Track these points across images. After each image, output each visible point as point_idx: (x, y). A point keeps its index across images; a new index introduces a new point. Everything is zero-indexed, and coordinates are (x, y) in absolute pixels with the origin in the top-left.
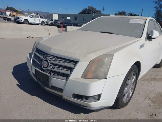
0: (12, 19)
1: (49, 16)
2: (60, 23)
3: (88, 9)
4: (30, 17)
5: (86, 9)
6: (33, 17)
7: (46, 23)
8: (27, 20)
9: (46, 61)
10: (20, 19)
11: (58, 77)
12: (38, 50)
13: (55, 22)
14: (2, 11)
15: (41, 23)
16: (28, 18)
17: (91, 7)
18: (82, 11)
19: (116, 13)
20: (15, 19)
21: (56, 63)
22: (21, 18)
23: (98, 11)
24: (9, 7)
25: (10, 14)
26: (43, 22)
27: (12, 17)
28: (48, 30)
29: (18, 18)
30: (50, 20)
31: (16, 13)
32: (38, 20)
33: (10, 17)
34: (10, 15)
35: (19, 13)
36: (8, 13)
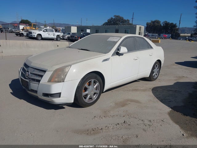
0: (25, 34)
1: (67, 29)
2: (77, 37)
3: (114, 19)
4: (44, 31)
5: (112, 19)
6: (47, 31)
7: (62, 38)
8: (40, 35)
9: (28, 71)
10: (33, 34)
11: (34, 82)
12: (25, 65)
13: (71, 36)
14: (15, 25)
15: (56, 37)
16: (41, 33)
17: (117, 16)
18: (107, 22)
19: (148, 22)
20: (27, 34)
21: (33, 73)
22: (34, 32)
23: (126, 21)
24: (24, 20)
25: (23, 28)
26: (58, 36)
27: (25, 31)
28: (58, 46)
29: (31, 33)
30: (68, 34)
31: (30, 27)
32: (53, 35)
33: (23, 32)
34: (23, 30)
35: (33, 27)
36: (21, 27)
